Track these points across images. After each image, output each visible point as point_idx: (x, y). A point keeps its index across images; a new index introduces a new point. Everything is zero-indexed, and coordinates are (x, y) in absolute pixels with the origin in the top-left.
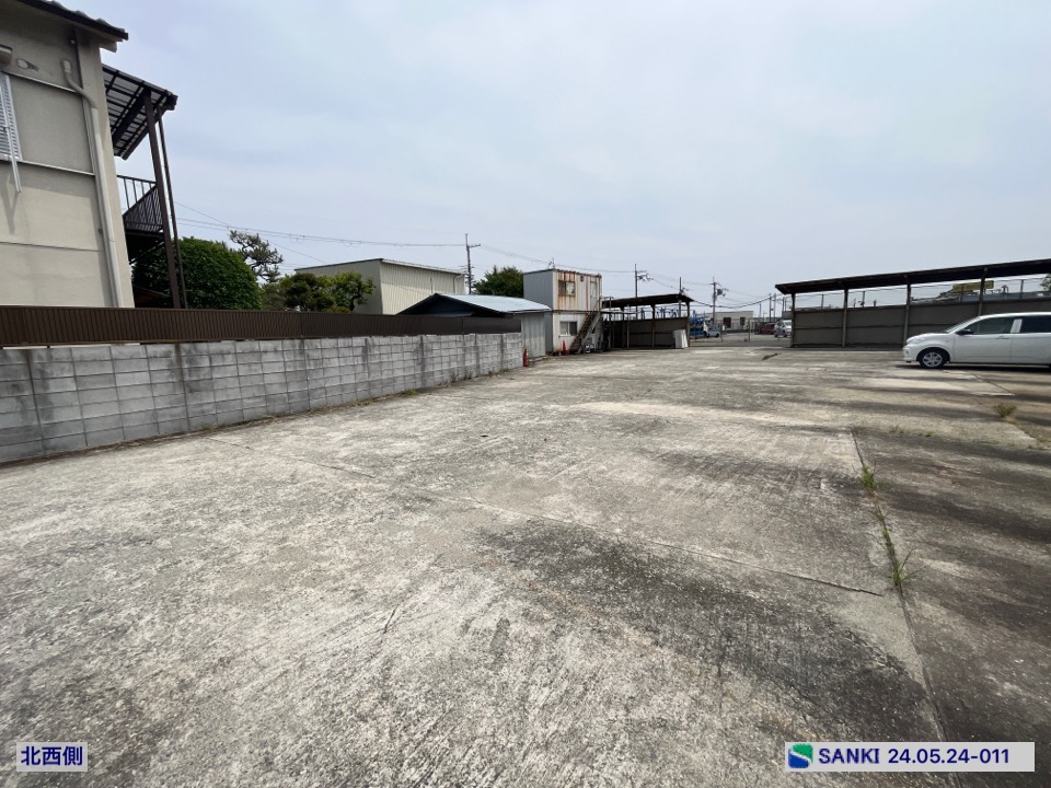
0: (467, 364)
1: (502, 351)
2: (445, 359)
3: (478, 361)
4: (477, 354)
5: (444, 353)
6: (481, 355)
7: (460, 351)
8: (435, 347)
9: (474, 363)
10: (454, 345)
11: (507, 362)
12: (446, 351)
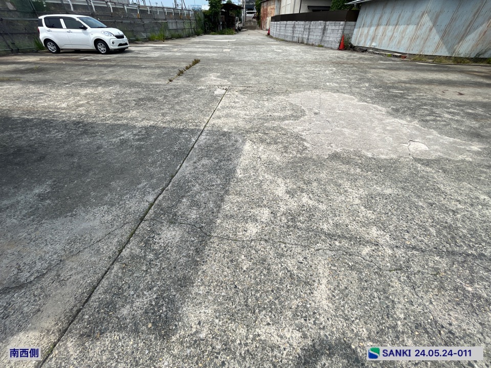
0: (304, 36)
1: (323, 33)
2: (298, 32)
3: (308, 36)
4: (309, 32)
6: (311, 33)
7: (303, 29)
9: (307, 36)
11: (325, 41)
12: (300, 28)
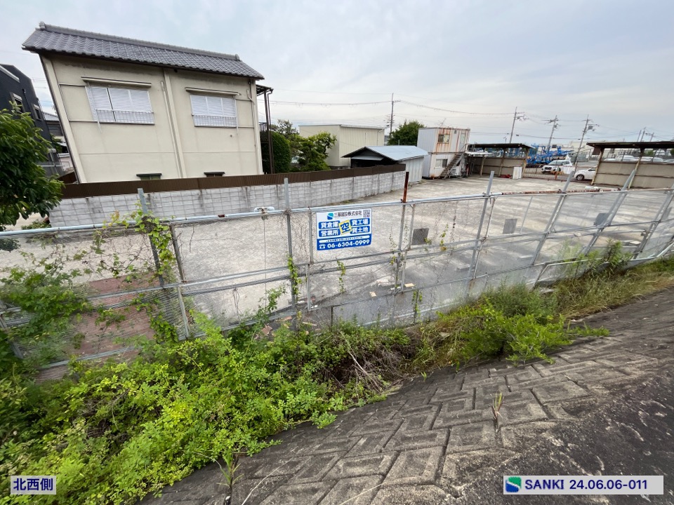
2: (363, 187)
5: (363, 184)
7: (370, 183)
8: (359, 181)
10: (367, 180)
12: (365, 183)
